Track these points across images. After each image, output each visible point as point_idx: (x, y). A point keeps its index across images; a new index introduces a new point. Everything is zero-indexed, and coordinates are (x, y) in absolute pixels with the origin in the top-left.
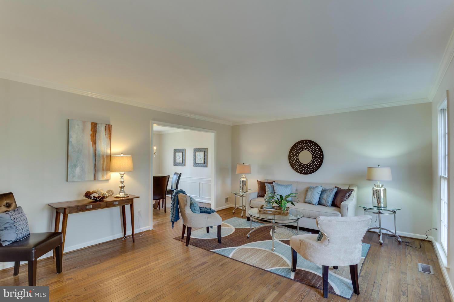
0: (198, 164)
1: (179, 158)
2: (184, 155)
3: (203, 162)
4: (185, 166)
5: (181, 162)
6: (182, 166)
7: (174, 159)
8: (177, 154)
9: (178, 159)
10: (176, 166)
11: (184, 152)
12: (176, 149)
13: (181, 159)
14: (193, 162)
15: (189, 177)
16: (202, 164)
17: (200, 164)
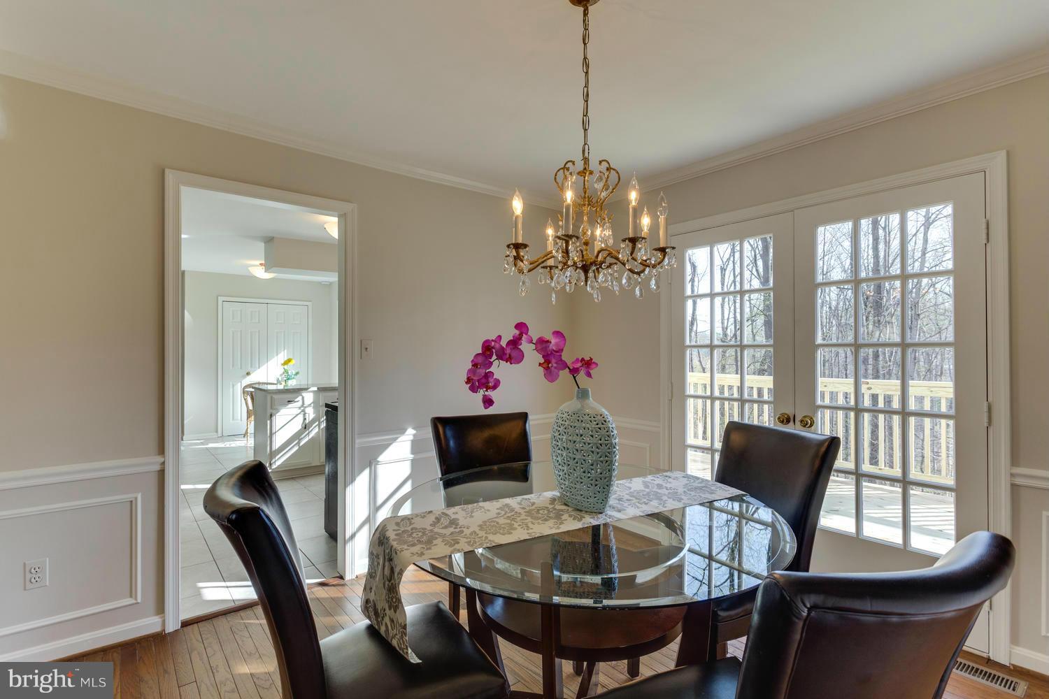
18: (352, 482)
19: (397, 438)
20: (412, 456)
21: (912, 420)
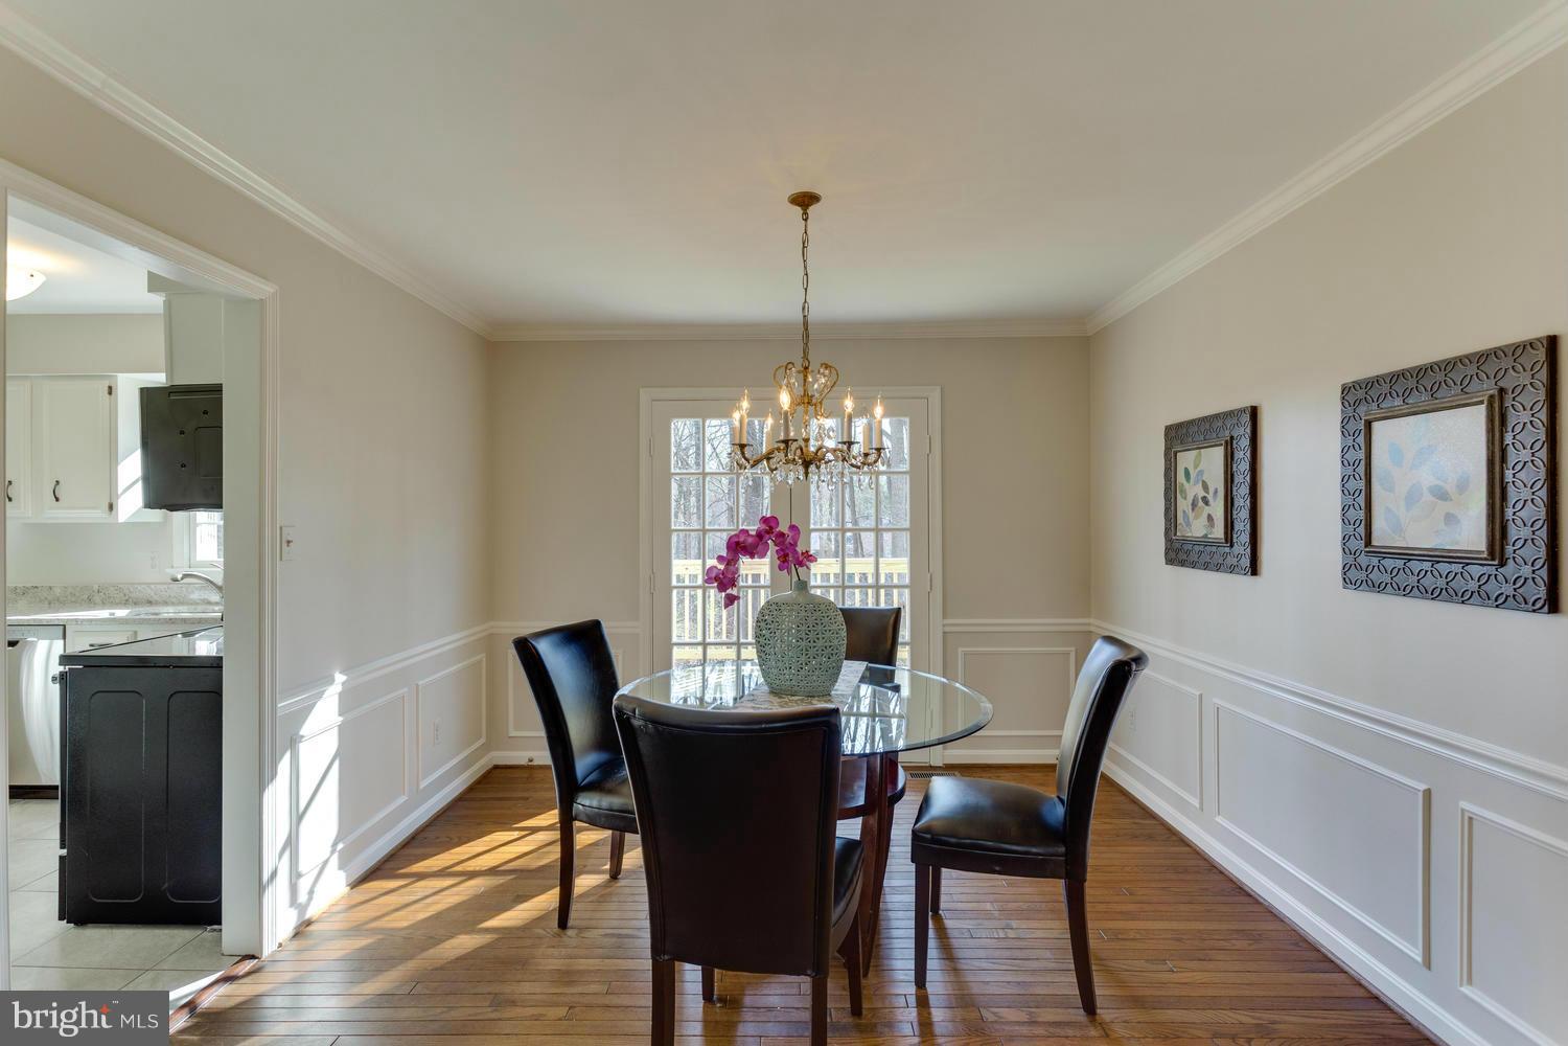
0: (1407, 555)
1: (1206, 501)
2: (1242, 466)
3: (1471, 534)
4: (1254, 570)
5: (1219, 532)
6: (1232, 570)
7: (1167, 510)
8: (1186, 459)
9: (1194, 505)
10: (1182, 564)
11: (1245, 442)
12: (1180, 425)
13: (1217, 509)
14: (1336, 530)
15: (1289, 683)
16: (1464, 559)
17: (1436, 557)
18: (272, 780)
19: (323, 692)
20: (341, 719)
21: (882, 591)
